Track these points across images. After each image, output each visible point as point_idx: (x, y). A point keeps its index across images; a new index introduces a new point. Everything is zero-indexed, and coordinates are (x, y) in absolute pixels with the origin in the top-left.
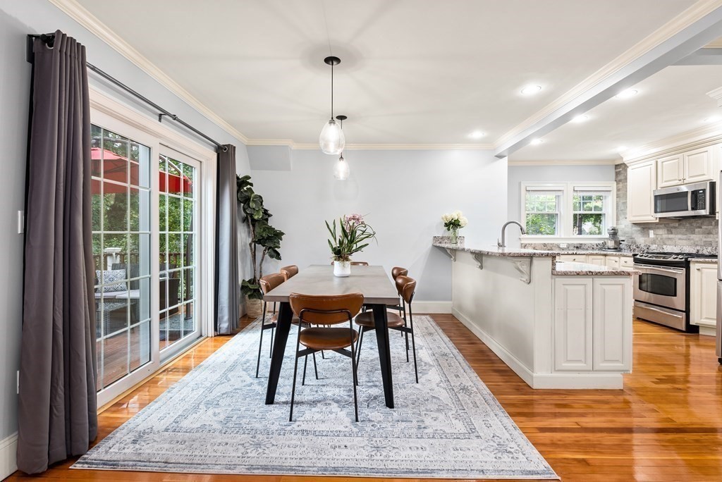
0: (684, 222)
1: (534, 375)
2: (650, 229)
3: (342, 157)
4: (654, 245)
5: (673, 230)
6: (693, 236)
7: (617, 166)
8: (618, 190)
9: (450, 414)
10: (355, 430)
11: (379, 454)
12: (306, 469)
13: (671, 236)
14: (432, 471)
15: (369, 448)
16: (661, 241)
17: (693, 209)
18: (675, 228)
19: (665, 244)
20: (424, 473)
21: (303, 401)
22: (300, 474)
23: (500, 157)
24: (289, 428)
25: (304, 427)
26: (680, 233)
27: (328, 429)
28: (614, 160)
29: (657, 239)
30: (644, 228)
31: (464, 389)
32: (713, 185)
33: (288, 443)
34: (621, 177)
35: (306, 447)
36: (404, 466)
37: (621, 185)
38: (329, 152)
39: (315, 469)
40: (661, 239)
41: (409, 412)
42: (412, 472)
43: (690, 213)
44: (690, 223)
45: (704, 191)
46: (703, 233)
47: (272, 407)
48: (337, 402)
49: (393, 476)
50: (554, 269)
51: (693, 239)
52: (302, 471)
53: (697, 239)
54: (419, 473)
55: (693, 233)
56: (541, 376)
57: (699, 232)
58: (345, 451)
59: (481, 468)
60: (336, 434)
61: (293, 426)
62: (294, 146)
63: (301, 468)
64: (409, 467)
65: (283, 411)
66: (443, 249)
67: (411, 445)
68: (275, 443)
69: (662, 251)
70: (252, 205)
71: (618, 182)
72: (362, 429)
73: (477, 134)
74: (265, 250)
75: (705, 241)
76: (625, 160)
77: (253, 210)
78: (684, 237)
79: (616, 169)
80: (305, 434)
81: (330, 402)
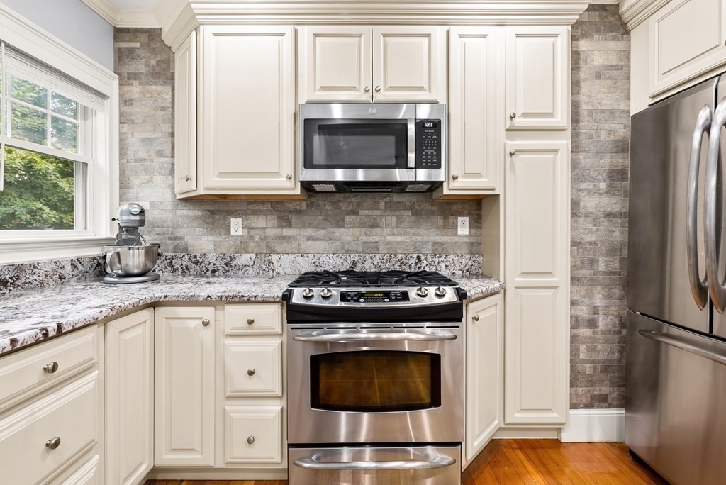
4: (247, 256)
5: (294, 218)
6: (339, 232)
13: (287, 232)
16: (263, 244)
18: (299, 212)
19: (275, 252)
26: (310, 226)
29: (252, 238)
30: (212, 212)
40: (264, 239)
44: (333, 203)
46: (363, 225)
51: (339, 239)
53: (349, 239)
55: (340, 224)
57: (353, 222)
75: (365, 243)
78: (321, 233)
79: (116, 39)
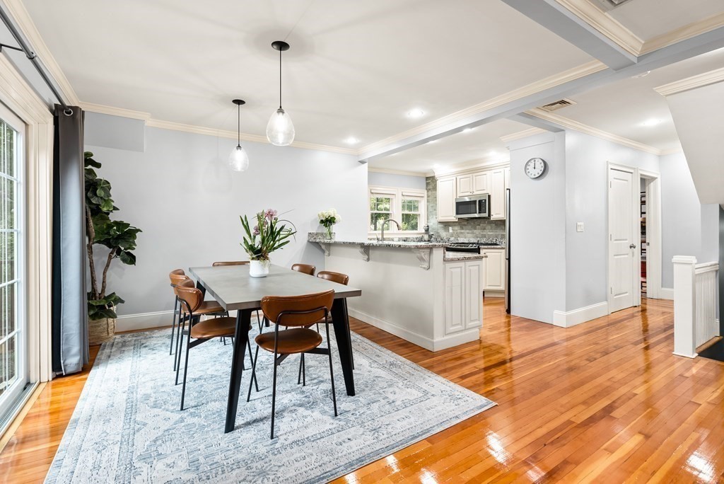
0: (470, 221)
1: (435, 341)
2: (450, 226)
3: (239, 146)
4: (453, 238)
5: (464, 227)
6: (475, 231)
7: (427, 178)
8: (428, 196)
9: (400, 386)
10: (342, 423)
11: (381, 434)
12: (334, 472)
13: (462, 231)
14: (428, 431)
15: (369, 433)
16: (457, 235)
17: (479, 213)
18: (465, 225)
19: (460, 237)
20: (424, 434)
21: (265, 415)
22: (332, 478)
23: (362, 162)
24: (278, 445)
25: (291, 438)
27: (318, 432)
28: (425, 174)
29: (454, 233)
30: (445, 226)
31: (392, 364)
32: (489, 196)
33: (292, 458)
34: (430, 187)
35: (314, 454)
36: (408, 434)
37: (430, 193)
38: (278, 143)
39: (341, 468)
40: (457, 233)
41: (370, 395)
42: (416, 437)
43: (477, 215)
45: (485, 200)
47: (235, 433)
48: (301, 405)
49: (405, 445)
50: (444, 257)
52: (332, 475)
54: (421, 435)
55: (475, 229)
56: (440, 341)
57: (478, 228)
58: (351, 443)
59: (454, 416)
60: (330, 433)
61: (280, 442)
62: (149, 122)
63: (329, 474)
64: (412, 434)
65: (253, 433)
66: (317, 244)
67: (398, 418)
68: (280, 464)
69: (457, 242)
70: (100, 192)
71: (428, 190)
72: (347, 421)
73: (352, 140)
74: (112, 253)
76: (437, 175)
77: (100, 200)
78: (470, 231)
79: (426, 180)
80: (300, 444)
81: (294, 408)
